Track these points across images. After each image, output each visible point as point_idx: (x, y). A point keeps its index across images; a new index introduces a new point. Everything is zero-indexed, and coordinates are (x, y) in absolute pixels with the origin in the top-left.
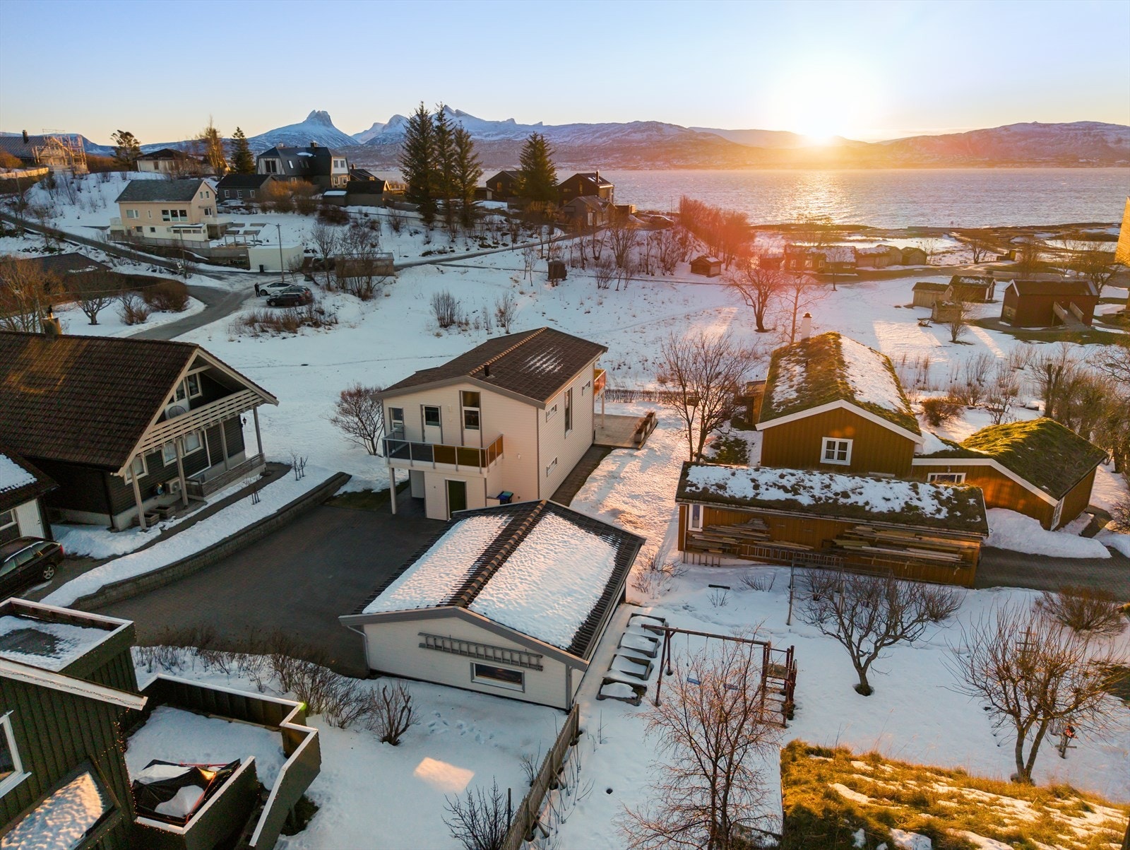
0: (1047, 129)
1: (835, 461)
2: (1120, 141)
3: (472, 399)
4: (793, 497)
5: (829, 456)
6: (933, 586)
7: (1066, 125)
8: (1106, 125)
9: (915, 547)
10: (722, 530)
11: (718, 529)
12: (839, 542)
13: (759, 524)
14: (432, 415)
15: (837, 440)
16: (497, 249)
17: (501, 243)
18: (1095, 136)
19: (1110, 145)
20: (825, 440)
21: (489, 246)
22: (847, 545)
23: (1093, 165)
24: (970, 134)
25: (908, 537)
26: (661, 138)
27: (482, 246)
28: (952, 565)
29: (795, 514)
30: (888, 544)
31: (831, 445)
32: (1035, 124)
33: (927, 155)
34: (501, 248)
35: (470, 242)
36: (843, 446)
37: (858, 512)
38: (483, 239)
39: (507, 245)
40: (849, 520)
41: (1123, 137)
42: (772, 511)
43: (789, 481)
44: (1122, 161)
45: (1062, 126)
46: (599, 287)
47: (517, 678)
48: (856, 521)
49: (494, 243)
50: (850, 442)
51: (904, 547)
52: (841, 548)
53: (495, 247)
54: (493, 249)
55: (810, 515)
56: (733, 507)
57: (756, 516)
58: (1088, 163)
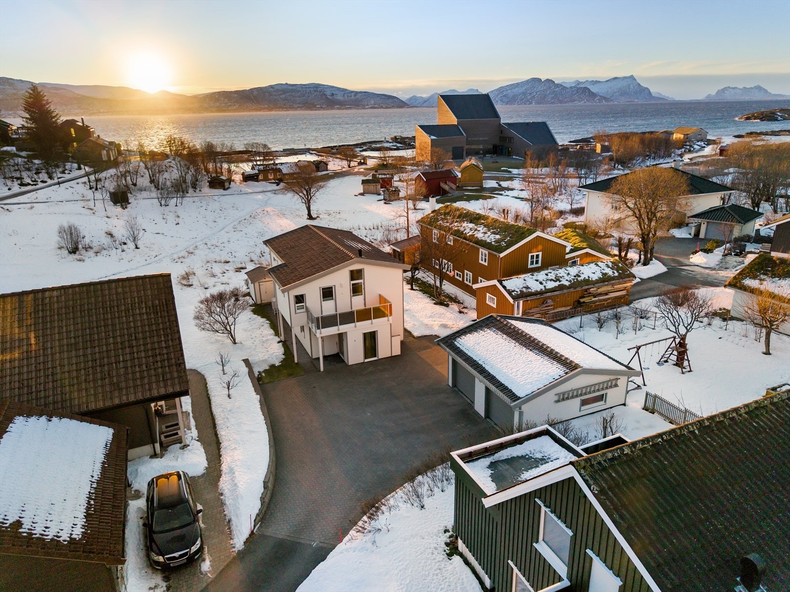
0: (294, 87)
1: (535, 266)
2: (333, 95)
3: (356, 275)
4: (559, 284)
5: (532, 263)
6: (603, 312)
7: (304, 85)
8: (324, 85)
9: (612, 292)
10: (532, 311)
11: (530, 311)
12: (582, 300)
13: (550, 302)
14: (328, 293)
15: (535, 254)
16: (37, 187)
17: (39, 181)
18: (320, 92)
19: (329, 97)
20: (530, 255)
21: (29, 184)
22: (586, 300)
23: (324, 109)
24: (252, 90)
25: (609, 288)
26: (15, 91)
27: (22, 185)
28: (623, 296)
29: (565, 291)
30: (600, 294)
31: (532, 257)
32: (287, 84)
33: (230, 104)
34: (41, 185)
35: (9, 183)
36: (537, 256)
37: (587, 282)
38: (20, 178)
39: (46, 182)
40: (586, 287)
41: (334, 92)
42: (556, 293)
43: (552, 276)
44: (337, 106)
45: (303, 86)
46: (161, 205)
47: (601, 398)
48: (589, 286)
49: (33, 181)
50: (540, 253)
51: (606, 294)
52: (584, 302)
53: (35, 185)
54: (34, 187)
55: (572, 290)
56: (538, 296)
57: (549, 298)
58: (321, 107)
